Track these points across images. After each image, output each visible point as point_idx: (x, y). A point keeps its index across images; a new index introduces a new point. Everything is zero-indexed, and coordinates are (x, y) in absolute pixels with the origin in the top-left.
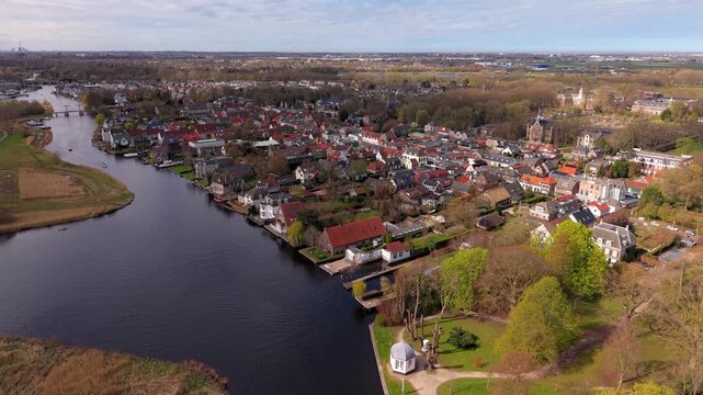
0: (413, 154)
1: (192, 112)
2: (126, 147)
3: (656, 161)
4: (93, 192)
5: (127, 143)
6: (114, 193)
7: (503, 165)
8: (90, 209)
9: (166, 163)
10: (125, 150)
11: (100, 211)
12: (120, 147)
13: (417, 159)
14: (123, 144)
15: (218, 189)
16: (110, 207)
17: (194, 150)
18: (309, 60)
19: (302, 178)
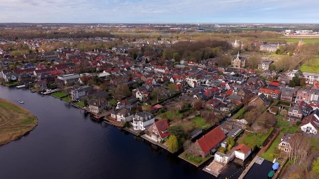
0: (193, 79)
1: (47, 56)
2: (15, 81)
3: (310, 77)
4: (6, 117)
5: (15, 78)
6: (22, 117)
7: (238, 82)
8: (11, 133)
9: (48, 91)
10: (15, 83)
11: (18, 135)
12: (11, 81)
13: (196, 81)
14: (13, 79)
15: (95, 110)
16: (25, 131)
17: (63, 81)
18: (92, 27)
19: (141, 97)
